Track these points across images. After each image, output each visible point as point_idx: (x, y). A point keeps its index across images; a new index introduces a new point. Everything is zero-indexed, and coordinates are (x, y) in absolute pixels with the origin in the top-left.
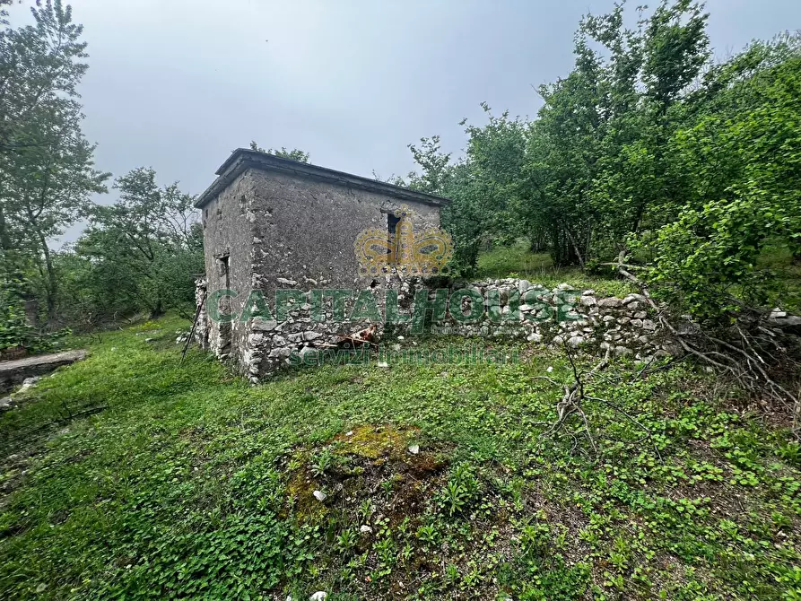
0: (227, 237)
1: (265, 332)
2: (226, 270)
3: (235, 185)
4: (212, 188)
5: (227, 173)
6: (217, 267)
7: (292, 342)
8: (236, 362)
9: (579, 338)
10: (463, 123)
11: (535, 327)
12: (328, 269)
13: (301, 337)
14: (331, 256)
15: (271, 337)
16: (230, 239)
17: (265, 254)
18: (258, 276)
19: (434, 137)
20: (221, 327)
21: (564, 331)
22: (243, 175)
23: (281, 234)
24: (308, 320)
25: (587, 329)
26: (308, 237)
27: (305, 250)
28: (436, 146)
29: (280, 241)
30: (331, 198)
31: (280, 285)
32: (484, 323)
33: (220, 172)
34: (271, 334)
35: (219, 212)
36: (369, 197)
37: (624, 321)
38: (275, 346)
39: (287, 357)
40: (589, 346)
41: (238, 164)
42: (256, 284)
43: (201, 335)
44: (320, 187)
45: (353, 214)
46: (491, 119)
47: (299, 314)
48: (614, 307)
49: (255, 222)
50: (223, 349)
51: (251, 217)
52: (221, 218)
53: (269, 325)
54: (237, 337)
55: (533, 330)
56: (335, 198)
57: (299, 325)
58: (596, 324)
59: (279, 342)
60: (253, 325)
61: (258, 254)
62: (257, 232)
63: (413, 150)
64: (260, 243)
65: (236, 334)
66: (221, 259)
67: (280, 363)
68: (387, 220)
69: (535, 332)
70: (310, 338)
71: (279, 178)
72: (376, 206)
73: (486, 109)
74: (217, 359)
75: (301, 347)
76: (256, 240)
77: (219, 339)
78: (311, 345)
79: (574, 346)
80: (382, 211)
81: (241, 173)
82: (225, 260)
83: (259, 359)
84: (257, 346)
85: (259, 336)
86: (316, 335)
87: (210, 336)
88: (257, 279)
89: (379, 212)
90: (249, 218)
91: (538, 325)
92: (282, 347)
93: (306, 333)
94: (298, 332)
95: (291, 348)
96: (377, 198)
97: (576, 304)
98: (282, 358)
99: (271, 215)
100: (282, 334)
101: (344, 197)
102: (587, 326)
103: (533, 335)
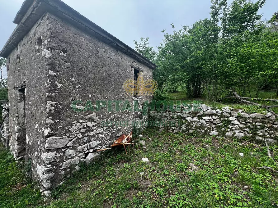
0: (24, 73)
1: (58, 150)
2: (23, 98)
3: (33, 31)
4: (11, 38)
5: (23, 21)
6: (16, 96)
7: (80, 152)
8: (29, 170)
9: (241, 134)
10: (163, 32)
11: (213, 128)
12: (105, 98)
13: (87, 147)
14: (107, 89)
15: (64, 152)
16: (27, 74)
17: (59, 85)
18: (53, 103)
19: (147, 38)
20: (18, 138)
21: (231, 130)
22: (40, 21)
23: (73, 71)
24: (92, 133)
25: (246, 129)
26: (92, 75)
27: (90, 85)
28: (147, 42)
29: (72, 76)
30: (107, 53)
31: (72, 110)
32: (183, 126)
33: (16, 21)
34: (63, 150)
35: (18, 57)
36: (126, 57)
37: (269, 125)
38: (67, 159)
39: (76, 165)
40: (249, 138)
41: (34, 8)
42: (50, 110)
43: (4, 139)
44: (100, 44)
45: (118, 65)
46: (174, 32)
47: (86, 131)
48: (262, 119)
49: (50, 58)
50: (19, 153)
51: (47, 54)
52: (19, 61)
53: (62, 142)
54: (31, 150)
55: (212, 129)
56: (109, 54)
57: (86, 138)
58: (251, 127)
59: (70, 155)
60: (47, 145)
61: (53, 85)
62: (52, 66)
63: (136, 43)
64: (54, 76)
65: (30, 148)
66: (20, 90)
67: (71, 171)
68: (134, 72)
69: (213, 130)
70: (93, 146)
71: (72, 29)
72: (129, 63)
73: (173, 27)
74: (14, 160)
75: (87, 154)
76: (51, 73)
77: (16, 147)
78: (94, 151)
79: (239, 138)
80: (132, 67)
81: (38, 20)
82: (22, 91)
83: (51, 175)
84: (50, 163)
85: (51, 155)
86: (98, 143)
87: (10, 142)
88: (52, 105)
89: (130, 67)
90: (45, 55)
91: (215, 127)
92: (73, 158)
93: (90, 143)
94: (85, 143)
95: (80, 157)
96: (129, 59)
97: (238, 117)
98: (72, 167)
99: (65, 55)
100: (73, 148)
101: (114, 54)
102: (246, 128)
103: (212, 132)
